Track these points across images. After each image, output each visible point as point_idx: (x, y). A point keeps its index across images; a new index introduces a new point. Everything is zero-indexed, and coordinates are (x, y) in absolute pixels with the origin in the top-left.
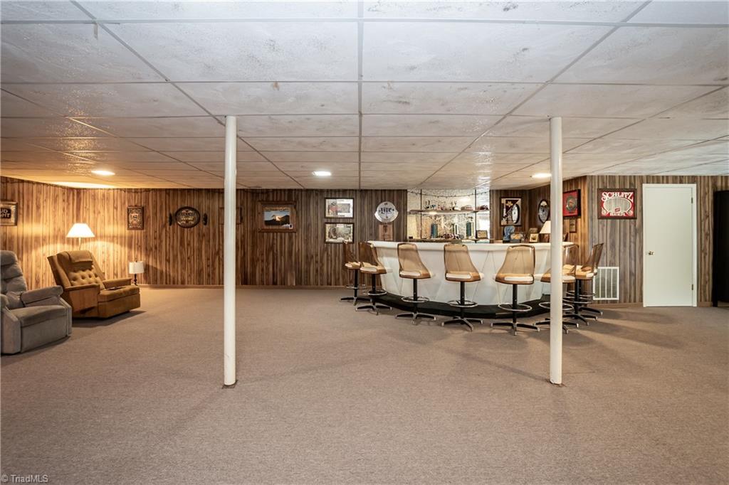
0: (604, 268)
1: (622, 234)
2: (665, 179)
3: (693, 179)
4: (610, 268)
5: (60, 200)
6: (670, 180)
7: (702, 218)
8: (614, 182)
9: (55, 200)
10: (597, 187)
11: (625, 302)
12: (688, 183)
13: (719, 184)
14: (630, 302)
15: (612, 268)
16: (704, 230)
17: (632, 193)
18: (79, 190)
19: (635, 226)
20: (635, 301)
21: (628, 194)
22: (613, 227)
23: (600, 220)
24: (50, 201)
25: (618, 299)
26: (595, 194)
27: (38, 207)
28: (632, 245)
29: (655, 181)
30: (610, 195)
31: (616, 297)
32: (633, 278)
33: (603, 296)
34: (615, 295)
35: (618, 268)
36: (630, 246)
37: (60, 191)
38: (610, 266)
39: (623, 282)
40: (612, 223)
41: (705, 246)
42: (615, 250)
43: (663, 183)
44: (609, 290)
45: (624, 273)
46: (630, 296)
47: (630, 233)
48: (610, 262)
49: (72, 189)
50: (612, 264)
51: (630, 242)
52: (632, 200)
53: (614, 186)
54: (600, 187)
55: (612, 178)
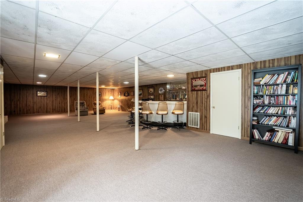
0: (193, 113)
1: (201, 98)
2: (223, 69)
3: (239, 66)
4: (195, 113)
5: (110, 91)
6: (226, 69)
7: (246, 88)
8: (198, 74)
9: (109, 91)
10: (190, 78)
11: (202, 129)
12: (237, 69)
13: (259, 66)
14: (204, 130)
15: (196, 113)
16: (247, 95)
17: (205, 79)
18: (114, 89)
19: (207, 93)
20: (207, 130)
21: (203, 79)
22: (197, 94)
23: (192, 92)
24: (108, 92)
25: (199, 127)
26: (190, 81)
27: (105, 93)
28: (206, 103)
29: (218, 71)
30: (195, 81)
31: (198, 126)
32: (206, 119)
33: (192, 125)
34: (197, 125)
35: (199, 113)
36: (205, 104)
37: (110, 90)
38: (196, 112)
39: (201, 120)
40: (196, 93)
41: (248, 105)
42: (198, 105)
43: (222, 71)
44: (195, 123)
45: (202, 116)
46: (205, 127)
47: (205, 97)
48: (196, 110)
49: (113, 89)
50: (196, 111)
51: (205, 101)
52: (205, 82)
53: (198, 76)
54: (192, 77)
55: (197, 73)
